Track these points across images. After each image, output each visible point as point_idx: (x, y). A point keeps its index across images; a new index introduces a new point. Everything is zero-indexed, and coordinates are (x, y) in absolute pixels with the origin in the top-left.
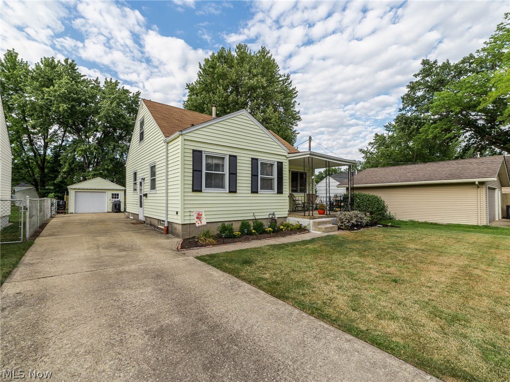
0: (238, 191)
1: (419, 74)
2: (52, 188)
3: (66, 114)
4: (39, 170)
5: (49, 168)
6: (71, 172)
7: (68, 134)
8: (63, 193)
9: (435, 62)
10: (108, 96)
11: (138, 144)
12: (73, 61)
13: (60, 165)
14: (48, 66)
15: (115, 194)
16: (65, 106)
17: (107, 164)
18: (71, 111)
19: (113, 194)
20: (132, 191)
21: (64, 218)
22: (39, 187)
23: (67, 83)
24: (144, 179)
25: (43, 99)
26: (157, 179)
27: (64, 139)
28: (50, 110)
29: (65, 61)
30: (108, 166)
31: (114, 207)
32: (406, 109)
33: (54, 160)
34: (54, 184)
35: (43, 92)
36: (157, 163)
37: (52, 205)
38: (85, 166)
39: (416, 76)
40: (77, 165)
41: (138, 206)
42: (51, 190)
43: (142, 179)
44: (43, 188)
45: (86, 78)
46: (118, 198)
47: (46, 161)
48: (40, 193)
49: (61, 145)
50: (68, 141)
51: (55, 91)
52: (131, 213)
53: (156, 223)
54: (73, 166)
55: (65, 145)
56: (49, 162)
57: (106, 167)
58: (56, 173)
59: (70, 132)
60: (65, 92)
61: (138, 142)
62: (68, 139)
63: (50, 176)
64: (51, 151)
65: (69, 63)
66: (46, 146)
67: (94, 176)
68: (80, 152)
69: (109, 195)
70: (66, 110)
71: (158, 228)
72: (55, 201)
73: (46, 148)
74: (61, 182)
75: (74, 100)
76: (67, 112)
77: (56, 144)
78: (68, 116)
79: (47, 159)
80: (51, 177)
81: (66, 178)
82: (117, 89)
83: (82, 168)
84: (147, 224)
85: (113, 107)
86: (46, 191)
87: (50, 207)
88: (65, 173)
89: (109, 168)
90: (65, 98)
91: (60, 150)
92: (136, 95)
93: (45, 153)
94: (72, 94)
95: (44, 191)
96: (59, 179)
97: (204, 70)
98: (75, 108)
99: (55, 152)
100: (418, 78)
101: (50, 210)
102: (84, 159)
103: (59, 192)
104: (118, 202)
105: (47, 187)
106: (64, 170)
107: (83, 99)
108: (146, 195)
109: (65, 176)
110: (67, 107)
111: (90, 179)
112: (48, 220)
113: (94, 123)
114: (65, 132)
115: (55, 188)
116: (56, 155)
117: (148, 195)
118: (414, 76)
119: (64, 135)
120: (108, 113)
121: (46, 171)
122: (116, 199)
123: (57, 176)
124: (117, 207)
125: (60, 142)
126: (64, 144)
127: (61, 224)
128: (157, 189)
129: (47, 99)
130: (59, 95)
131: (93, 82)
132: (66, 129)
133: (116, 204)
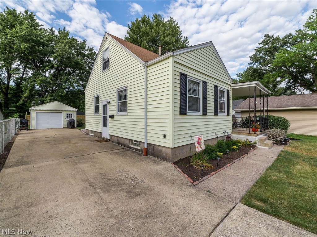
0: (208, 114)
1: (261, 43)
2: (14, 109)
3: (26, 52)
4: (3, 95)
5: (12, 94)
6: (31, 97)
7: (27, 69)
8: (24, 113)
9: (273, 36)
10: (62, 41)
11: (101, 72)
12: (32, 13)
13: (22, 92)
14: (10, 14)
15: (69, 114)
16: (26, 45)
17: (61, 92)
18: (31, 50)
19: (67, 114)
20: (93, 113)
21: (28, 135)
22: (3, 108)
23: (27, 28)
24: (109, 102)
25: (6, 38)
26: (128, 103)
27: (25, 73)
28: (13, 48)
29: (25, 12)
30: (62, 93)
31: (69, 124)
32: (253, 64)
33: (16, 87)
34: (16, 106)
35: (6, 34)
36: (129, 88)
37: (16, 123)
38: (42, 93)
39: (260, 44)
40: (36, 92)
41: (101, 125)
42: (14, 110)
43: (108, 102)
44: (6, 109)
45: (43, 27)
46: (71, 117)
47: (9, 88)
48: (4, 113)
49: (22, 77)
50: (28, 74)
51: (17, 33)
52: (91, 131)
53: (127, 142)
54: (33, 93)
55: (25, 78)
56: (12, 89)
57: (60, 94)
58: (18, 98)
59: (29, 68)
60: (25, 34)
61: (101, 70)
62: (28, 73)
63: (12, 100)
64: (14, 81)
65: (29, 14)
66: (9, 78)
67: (51, 100)
68: (39, 82)
69: (64, 115)
70: (27, 48)
71: (129, 147)
72: (19, 120)
73: (10, 79)
74: (22, 104)
75: (33, 41)
76: (28, 50)
77: (17, 76)
78: (28, 53)
79: (10, 88)
80: (14, 101)
81: (26, 102)
82: (68, 38)
83: (40, 94)
84: (114, 142)
85: (66, 49)
86: (10, 111)
87: (14, 126)
88: (26, 97)
89: (63, 94)
90: (26, 39)
91: (21, 81)
92: (83, 42)
93: (8, 82)
94: (32, 37)
95: (7, 111)
96: (21, 102)
97: (131, 30)
98: (35, 48)
99: (17, 83)
100: (261, 46)
101: (14, 128)
102: (42, 88)
103: (20, 112)
104: (73, 121)
105: (10, 109)
106: (25, 95)
107: (41, 42)
108: (112, 117)
109: (26, 100)
110: (27, 45)
111: (48, 102)
112: (13, 138)
113: (50, 61)
114: (25, 68)
115: (17, 109)
116: (18, 85)
117: (115, 117)
118: (258, 44)
119: (24, 70)
120: (62, 53)
121: (9, 96)
122: (70, 118)
123: (19, 100)
124: (72, 124)
125: (21, 75)
126: (24, 76)
127: (28, 143)
128: (129, 111)
129: (10, 39)
130: (21, 36)
131: (49, 31)
132: (26, 65)
133: (71, 122)
